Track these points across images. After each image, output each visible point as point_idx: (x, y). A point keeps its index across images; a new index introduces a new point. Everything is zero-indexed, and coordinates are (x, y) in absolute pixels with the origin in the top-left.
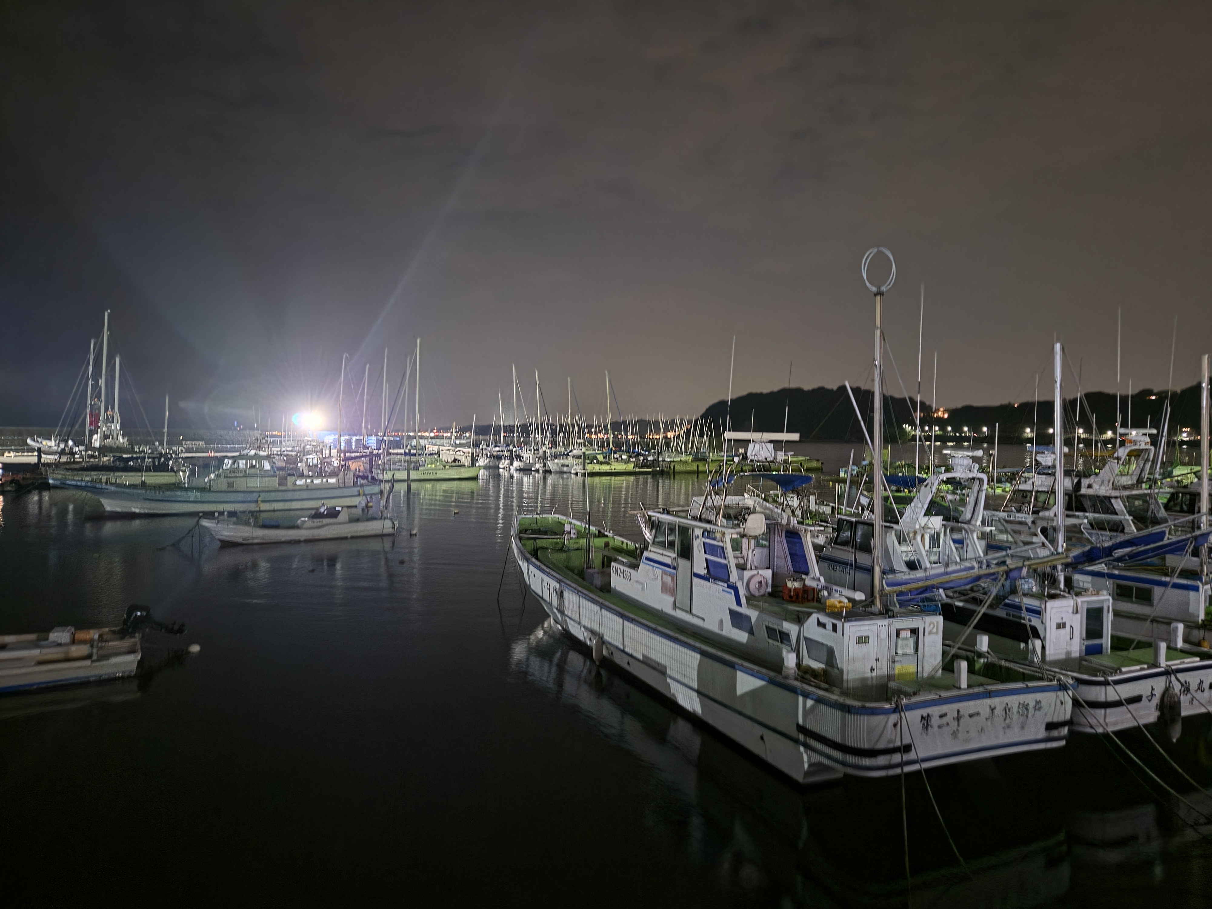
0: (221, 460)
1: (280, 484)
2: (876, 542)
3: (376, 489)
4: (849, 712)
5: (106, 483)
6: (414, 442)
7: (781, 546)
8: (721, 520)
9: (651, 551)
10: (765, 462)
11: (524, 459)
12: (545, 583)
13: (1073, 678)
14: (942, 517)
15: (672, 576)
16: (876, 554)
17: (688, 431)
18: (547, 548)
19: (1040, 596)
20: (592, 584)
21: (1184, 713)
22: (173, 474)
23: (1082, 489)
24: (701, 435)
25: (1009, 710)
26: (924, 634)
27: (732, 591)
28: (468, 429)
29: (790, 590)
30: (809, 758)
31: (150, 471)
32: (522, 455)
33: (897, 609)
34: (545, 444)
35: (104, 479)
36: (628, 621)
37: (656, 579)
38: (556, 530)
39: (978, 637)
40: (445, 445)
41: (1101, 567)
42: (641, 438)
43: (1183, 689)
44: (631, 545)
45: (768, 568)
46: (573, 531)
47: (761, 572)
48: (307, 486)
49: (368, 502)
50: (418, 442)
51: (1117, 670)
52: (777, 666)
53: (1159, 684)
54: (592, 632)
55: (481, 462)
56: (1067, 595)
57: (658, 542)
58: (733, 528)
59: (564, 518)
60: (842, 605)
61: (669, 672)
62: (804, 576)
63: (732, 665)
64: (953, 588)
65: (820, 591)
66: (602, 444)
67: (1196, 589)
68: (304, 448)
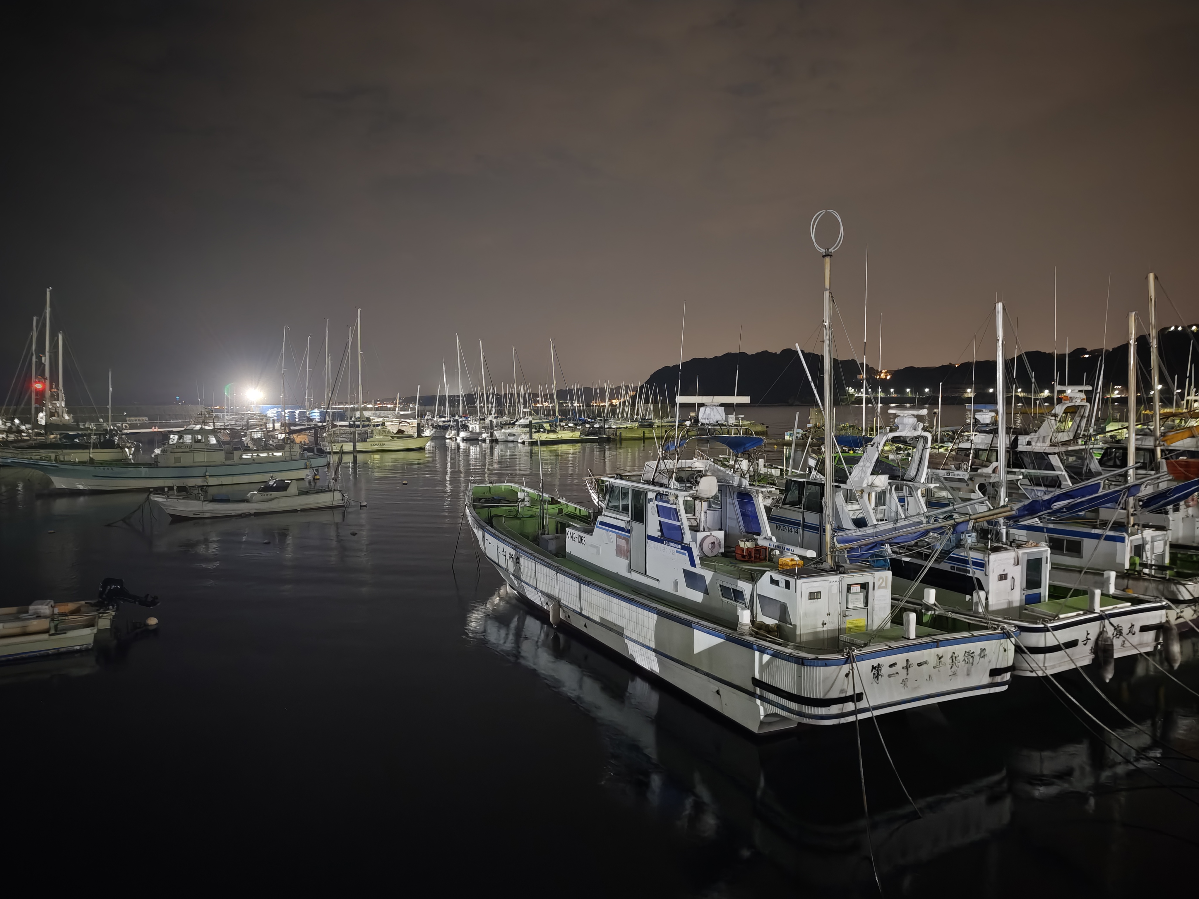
0: (165, 437)
1: (227, 459)
2: (827, 500)
3: (322, 461)
4: (803, 664)
5: (56, 460)
6: (358, 414)
7: (733, 508)
8: (674, 483)
9: (605, 515)
10: (717, 425)
11: (470, 429)
12: (501, 550)
13: (1016, 626)
14: (888, 476)
15: (626, 539)
16: (827, 512)
17: (634, 398)
18: (500, 516)
19: (985, 550)
20: (547, 549)
21: (1116, 656)
22: (119, 450)
23: (1019, 446)
24: (647, 402)
25: (956, 657)
26: (874, 589)
27: (686, 552)
28: (413, 400)
29: (743, 550)
30: (765, 710)
31: (97, 448)
32: (468, 425)
33: (848, 565)
34: (491, 414)
35: (53, 456)
36: (584, 584)
37: (610, 542)
38: (509, 498)
39: (925, 590)
40: (390, 416)
41: (1035, 521)
42: (586, 406)
43: (1115, 633)
44: (584, 511)
45: (720, 530)
46: (526, 499)
47: (714, 533)
48: (254, 460)
49: (315, 475)
50: (362, 414)
51: (1055, 617)
52: (732, 624)
53: (1094, 629)
54: (549, 596)
55: (427, 433)
56: (1009, 548)
57: (612, 507)
58: (686, 491)
59: (517, 486)
60: (794, 563)
61: (626, 633)
62: (756, 537)
63: (689, 624)
64: (898, 543)
65: (772, 550)
66: (548, 412)
67: (1122, 540)
68: (247, 421)
